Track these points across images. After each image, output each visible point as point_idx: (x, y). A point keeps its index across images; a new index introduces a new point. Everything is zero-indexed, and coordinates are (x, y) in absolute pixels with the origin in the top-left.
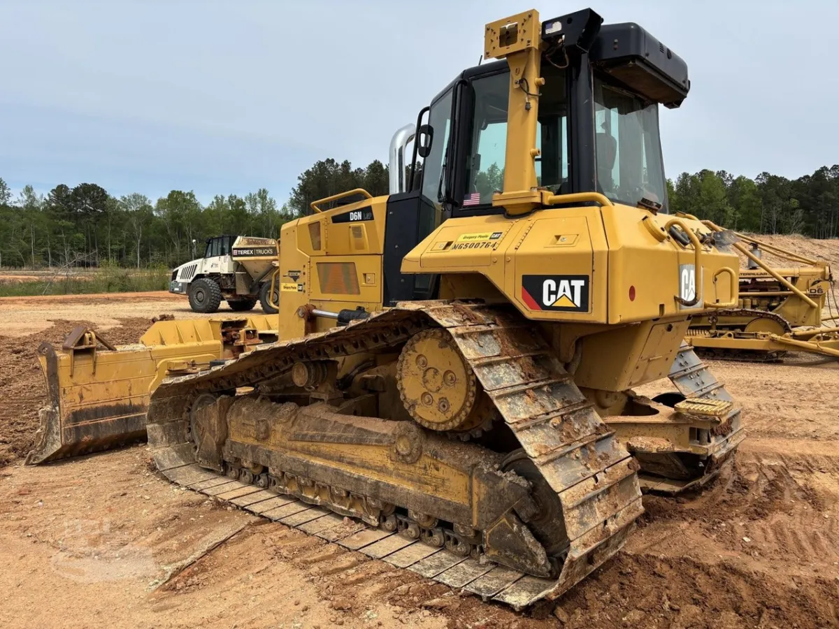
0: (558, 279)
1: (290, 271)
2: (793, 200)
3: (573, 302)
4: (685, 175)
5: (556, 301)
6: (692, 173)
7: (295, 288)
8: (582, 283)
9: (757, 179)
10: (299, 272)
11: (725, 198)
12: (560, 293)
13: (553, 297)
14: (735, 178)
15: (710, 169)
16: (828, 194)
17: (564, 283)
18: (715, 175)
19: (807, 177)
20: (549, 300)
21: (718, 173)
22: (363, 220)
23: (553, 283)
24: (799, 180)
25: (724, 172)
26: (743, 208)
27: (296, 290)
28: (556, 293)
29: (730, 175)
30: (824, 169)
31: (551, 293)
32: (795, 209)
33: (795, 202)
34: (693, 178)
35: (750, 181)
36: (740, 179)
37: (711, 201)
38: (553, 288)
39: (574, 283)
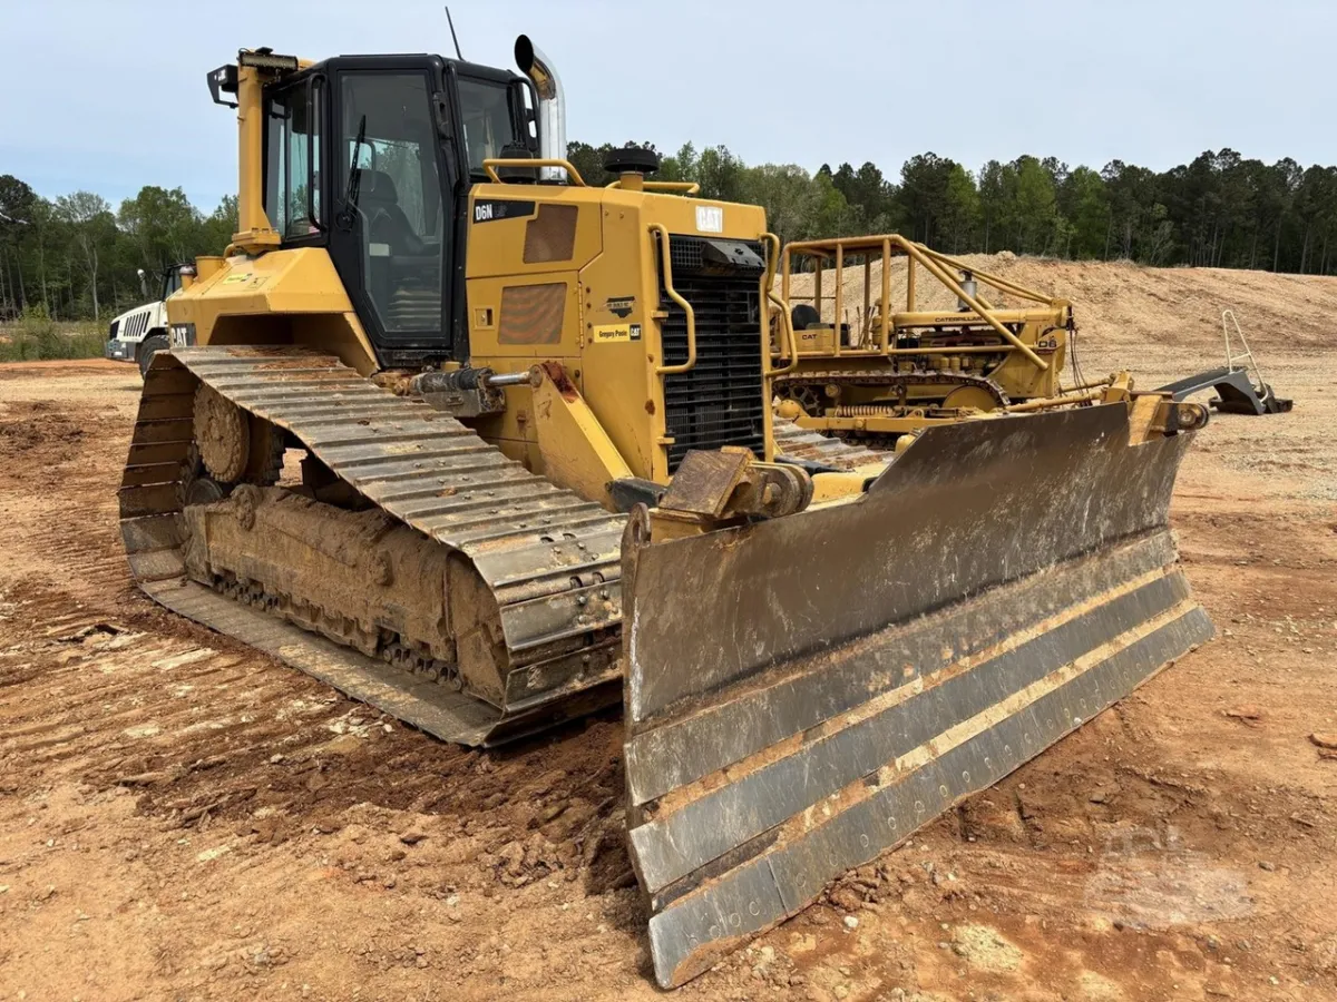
2: (1158, 206)
4: (994, 165)
6: (1004, 162)
9: (1104, 171)
11: (1053, 202)
14: (1071, 169)
15: (1032, 155)
16: (1212, 195)
18: (1040, 164)
19: (1182, 168)
21: (1046, 162)
24: (1170, 173)
25: (1054, 159)
26: (1082, 219)
29: (1063, 165)
30: (1208, 155)
32: (1160, 220)
33: (1160, 210)
34: (1006, 169)
35: (1094, 175)
36: (1080, 170)
37: (1031, 209)
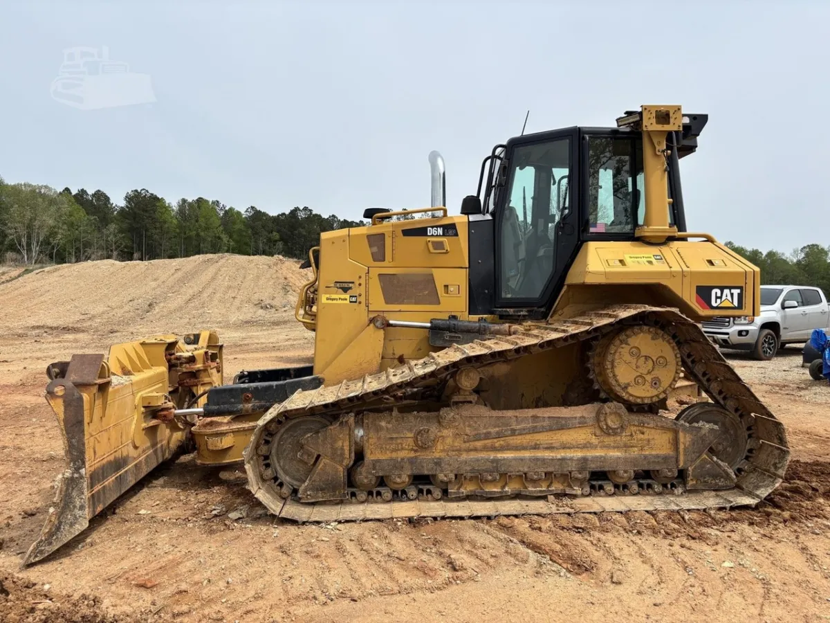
0: (722, 289)
1: (336, 282)
2: (275, 233)
3: (732, 303)
4: (184, 201)
5: (721, 303)
6: (190, 200)
7: (346, 299)
8: (739, 291)
9: (246, 211)
10: (353, 283)
11: (220, 226)
12: (724, 298)
13: (719, 301)
14: (227, 208)
15: (205, 197)
16: (301, 230)
17: (726, 291)
18: (210, 203)
19: (284, 214)
20: (716, 302)
21: (213, 203)
22: (444, 235)
23: (718, 291)
24: (278, 216)
25: (218, 202)
26: (235, 236)
27: (348, 302)
28: (721, 298)
29: (223, 205)
30: (297, 209)
31: (717, 298)
32: (276, 241)
33: (276, 235)
34: (190, 204)
35: (239, 213)
36: (231, 209)
37: (207, 228)
38: (719, 295)
39: (733, 291)
